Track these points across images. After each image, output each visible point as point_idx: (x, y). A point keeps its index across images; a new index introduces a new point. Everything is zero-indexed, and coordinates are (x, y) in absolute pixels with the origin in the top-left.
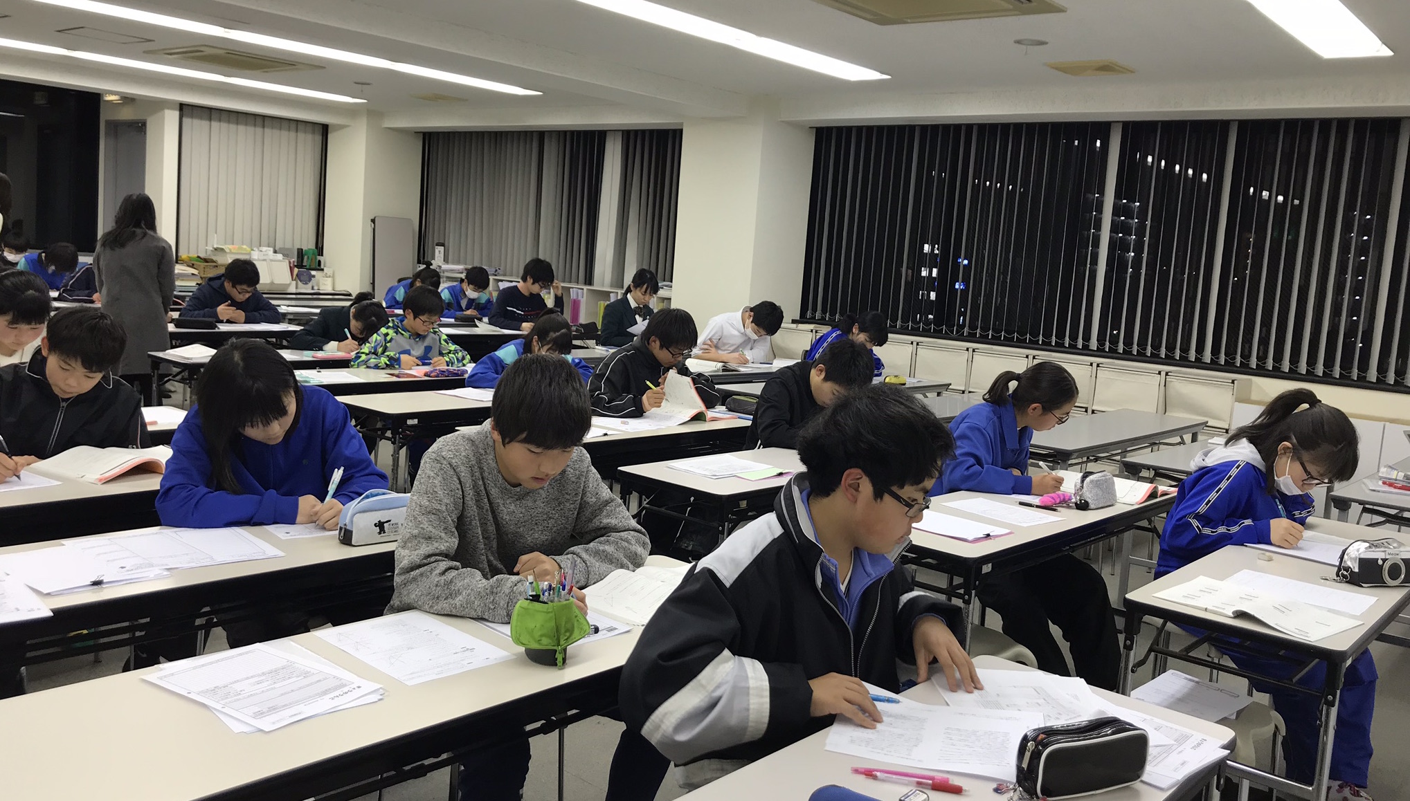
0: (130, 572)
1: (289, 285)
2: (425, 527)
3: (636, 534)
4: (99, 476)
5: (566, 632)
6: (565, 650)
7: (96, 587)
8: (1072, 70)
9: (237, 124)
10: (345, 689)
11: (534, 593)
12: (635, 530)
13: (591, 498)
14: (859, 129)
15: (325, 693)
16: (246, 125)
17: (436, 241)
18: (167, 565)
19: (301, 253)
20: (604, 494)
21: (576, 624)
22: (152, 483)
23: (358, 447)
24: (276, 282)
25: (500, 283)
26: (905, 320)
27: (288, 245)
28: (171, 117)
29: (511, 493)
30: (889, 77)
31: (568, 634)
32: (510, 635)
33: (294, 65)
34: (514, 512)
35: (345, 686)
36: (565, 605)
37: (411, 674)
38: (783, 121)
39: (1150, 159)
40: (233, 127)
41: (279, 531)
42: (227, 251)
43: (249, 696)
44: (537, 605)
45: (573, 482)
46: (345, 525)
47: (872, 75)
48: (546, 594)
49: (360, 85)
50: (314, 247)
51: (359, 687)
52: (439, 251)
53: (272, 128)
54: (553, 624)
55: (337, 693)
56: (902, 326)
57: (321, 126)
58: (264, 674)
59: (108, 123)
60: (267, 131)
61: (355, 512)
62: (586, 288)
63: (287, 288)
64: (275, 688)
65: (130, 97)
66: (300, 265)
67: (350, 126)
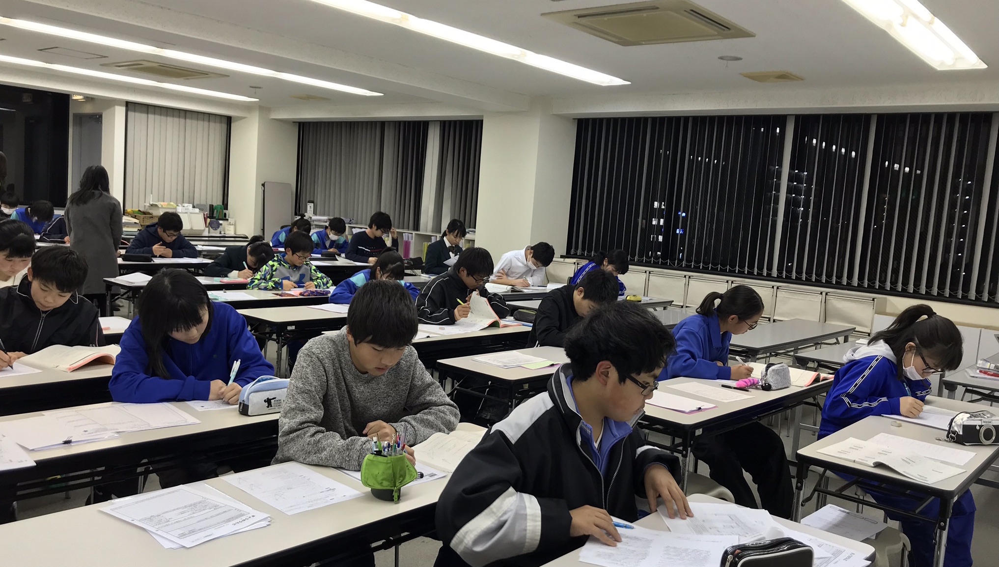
0: (90, 435)
1: (204, 231)
2: (300, 402)
3: (450, 407)
4: (68, 366)
5: (400, 477)
6: (399, 490)
7: (67, 445)
8: (760, 78)
9: (167, 116)
10: (243, 518)
11: (378, 450)
12: (449, 405)
13: (418, 382)
14: (609, 120)
15: (229, 520)
16: (172, 117)
17: (308, 200)
19: (212, 208)
20: (427, 379)
21: (407, 472)
22: (106, 371)
23: (252, 344)
24: (194, 229)
25: (353, 229)
26: (641, 256)
27: (203, 202)
28: (120, 111)
29: (361, 378)
30: (630, 83)
31: (401, 479)
32: (360, 479)
34: (363, 392)
35: (243, 515)
36: (400, 458)
37: (290, 507)
38: (554, 115)
39: (814, 141)
40: (163, 118)
41: (197, 405)
42: (160, 206)
43: (175, 523)
44: (380, 458)
45: (405, 371)
46: (243, 401)
47: (618, 82)
48: (386, 450)
49: (253, 88)
50: (221, 204)
51: (253, 516)
52: (310, 207)
53: (191, 118)
54: (391, 471)
55: (238, 520)
56: (639, 260)
57: (226, 117)
58: (186, 507)
59: (75, 115)
60: (188, 121)
61: (250, 392)
62: (414, 233)
63: (202, 233)
64: (194, 517)
65: (91, 96)
66: (211, 216)
67: (247, 117)
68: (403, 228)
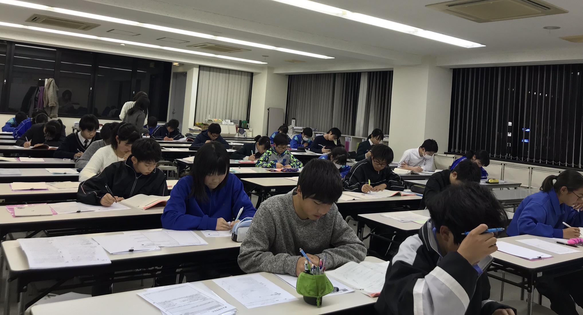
0: (145, 247)
1: (235, 135)
3: (358, 245)
4: (144, 207)
5: (321, 289)
6: (321, 298)
7: (130, 252)
10: (220, 308)
11: (307, 269)
12: (358, 243)
13: (338, 227)
15: (211, 308)
16: (223, 73)
17: (292, 118)
18: (160, 245)
19: (241, 122)
20: (344, 226)
21: (327, 286)
22: (160, 211)
24: (230, 133)
26: (498, 154)
27: (236, 119)
28: (196, 71)
29: (301, 223)
30: (485, 46)
31: (322, 291)
32: (296, 287)
33: (240, 49)
34: (303, 232)
35: (219, 306)
36: (322, 276)
37: (250, 303)
38: (438, 66)
40: (218, 74)
41: (207, 233)
43: (178, 307)
44: (308, 275)
45: (330, 219)
46: (234, 232)
47: (477, 45)
48: (313, 270)
49: (265, 57)
50: (246, 120)
51: (226, 307)
52: (293, 121)
54: (315, 285)
55: (216, 309)
56: (496, 157)
57: (250, 73)
58: (187, 297)
59: (174, 73)
60: (231, 75)
61: (239, 226)
62: (351, 137)
64: (190, 304)
65: (182, 63)
66: (240, 127)
67: (261, 73)
68: (345, 134)
